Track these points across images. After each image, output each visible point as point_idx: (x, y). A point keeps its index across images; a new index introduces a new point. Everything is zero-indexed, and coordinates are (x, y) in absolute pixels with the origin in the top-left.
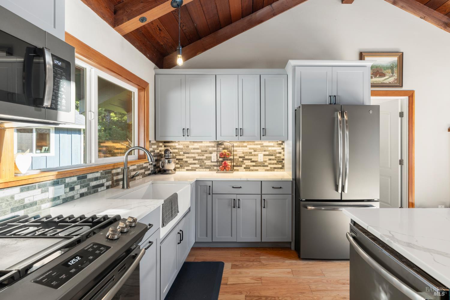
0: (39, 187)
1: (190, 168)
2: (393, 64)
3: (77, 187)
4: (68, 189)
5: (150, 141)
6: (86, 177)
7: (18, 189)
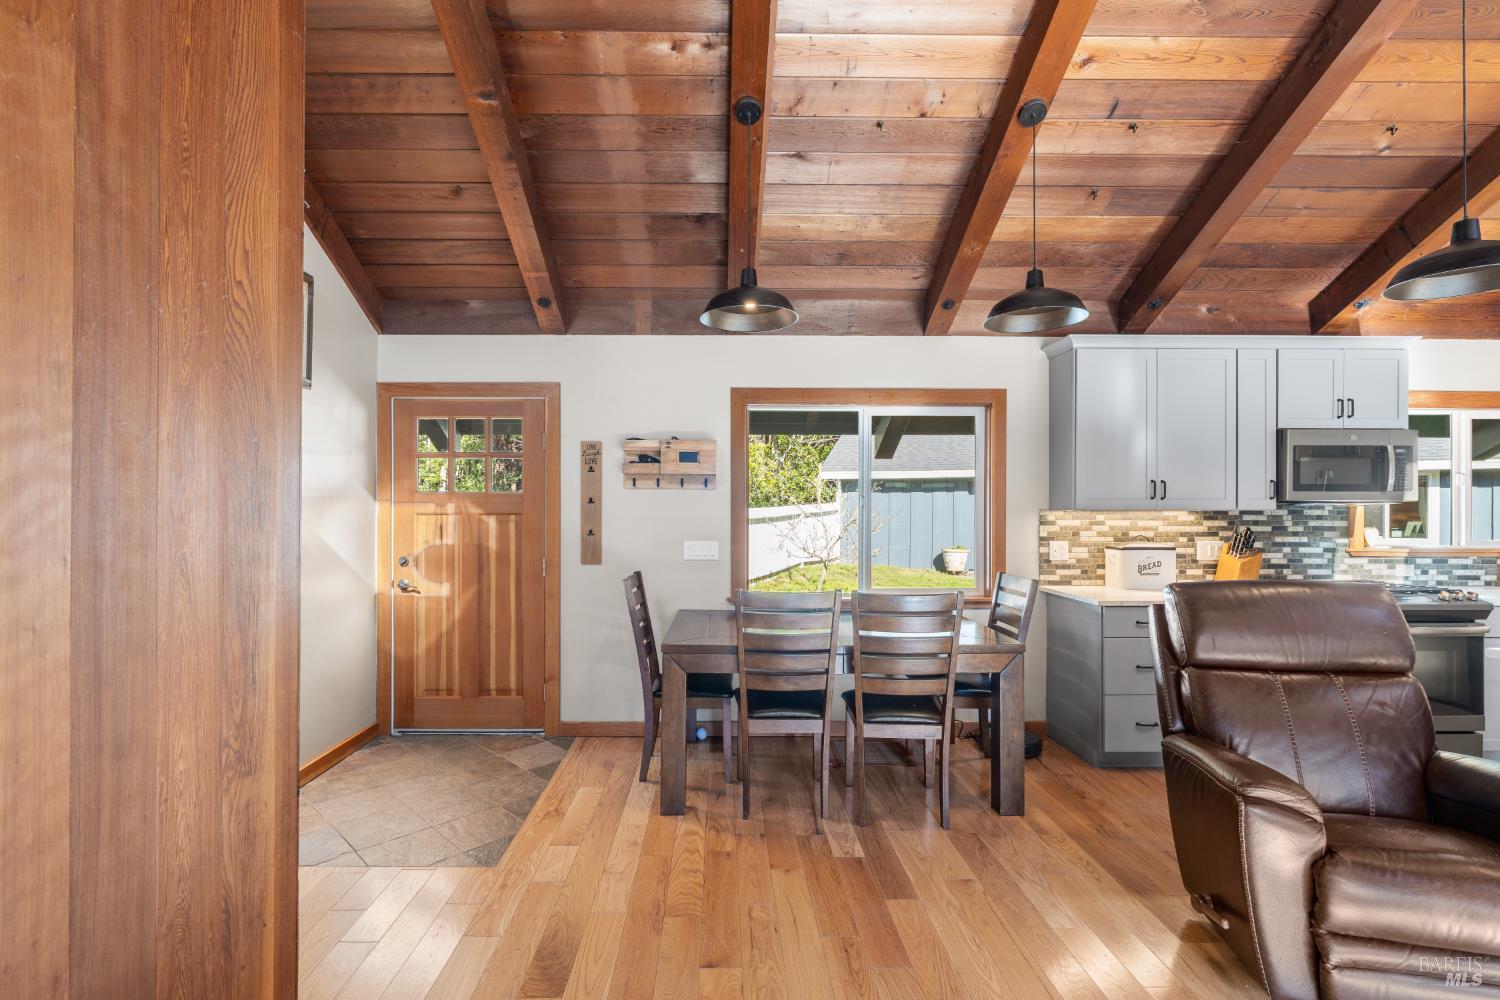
0: (1386, 562)
3: (1433, 572)
4: (1419, 572)
6: (1446, 562)
7: (1366, 560)
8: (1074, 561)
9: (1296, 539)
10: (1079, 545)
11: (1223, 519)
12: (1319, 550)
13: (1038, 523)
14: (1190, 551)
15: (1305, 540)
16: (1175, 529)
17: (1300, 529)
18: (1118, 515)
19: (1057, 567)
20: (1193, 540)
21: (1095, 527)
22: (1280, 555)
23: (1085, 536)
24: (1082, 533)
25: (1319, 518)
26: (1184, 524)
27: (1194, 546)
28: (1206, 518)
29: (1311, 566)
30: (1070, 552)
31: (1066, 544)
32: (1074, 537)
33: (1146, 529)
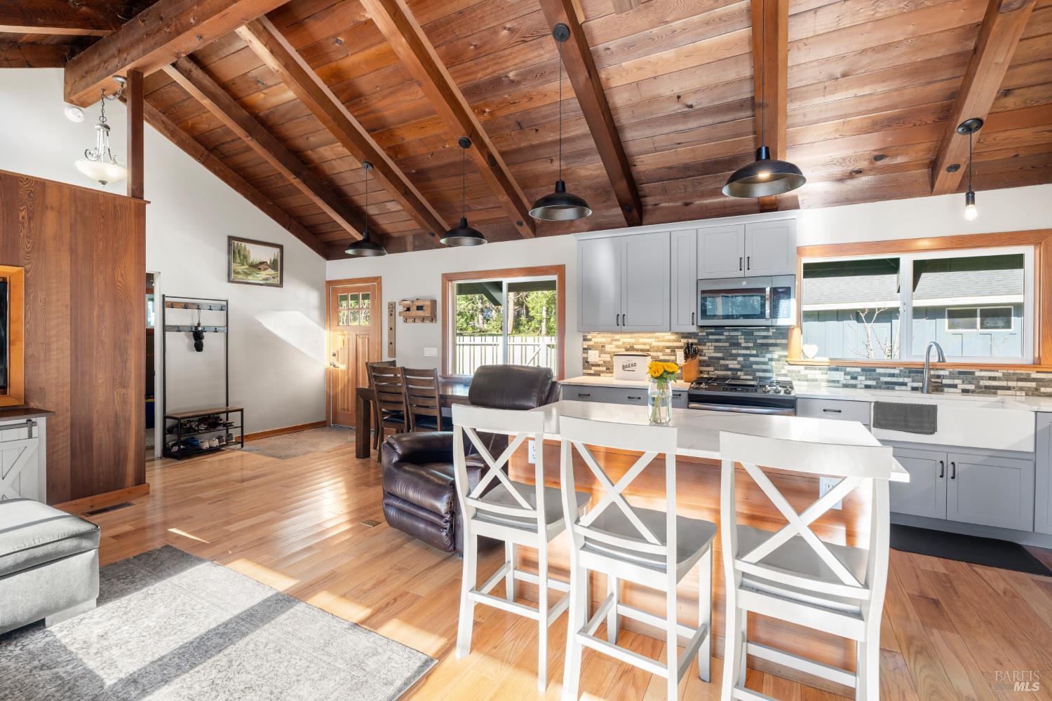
0: (820, 369)
3: (862, 378)
4: (849, 377)
6: (875, 371)
7: (803, 367)
8: (602, 363)
9: (748, 352)
10: (605, 353)
11: (695, 338)
12: (766, 360)
13: (582, 339)
14: (673, 358)
15: (754, 352)
16: (663, 344)
18: (628, 335)
19: (593, 365)
20: (674, 351)
21: (614, 343)
22: (735, 362)
23: (608, 348)
24: (607, 346)
25: (766, 337)
26: (669, 341)
27: (675, 355)
28: (683, 337)
29: (759, 371)
30: (600, 357)
31: (597, 352)
32: (602, 348)
33: (644, 344)
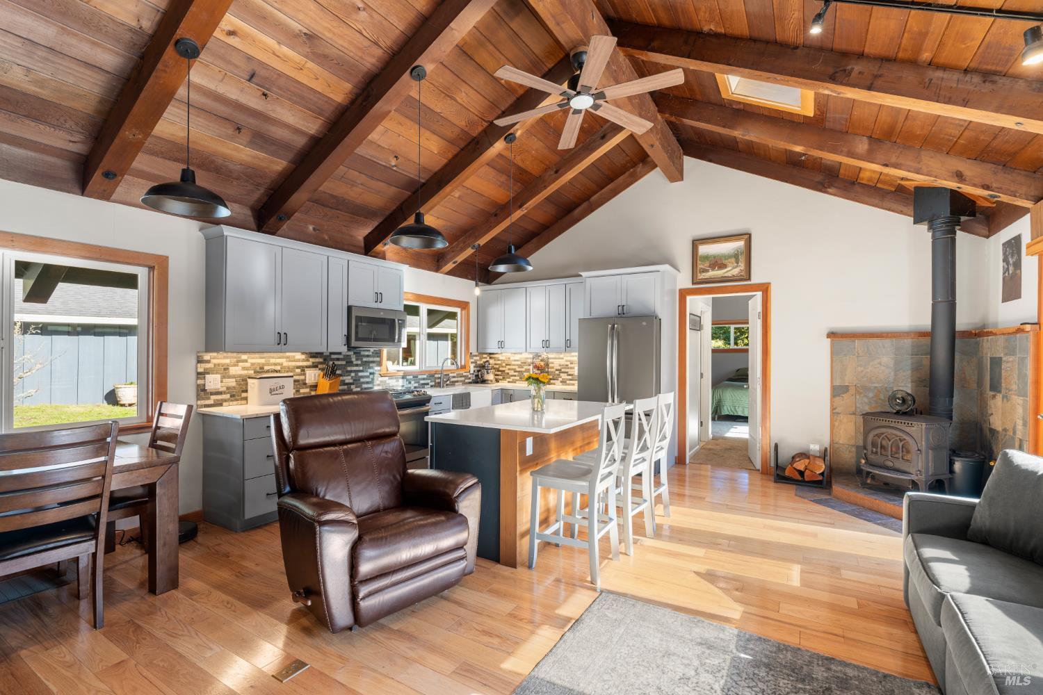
0: (396, 379)
1: (511, 380)
2: (738, 251)
3: (413, 382)
4: (407, 383)
5: (471, 353)
6: (419, 377)
7: (387, 378)
8: (224, 389)
9: (357, 368)
10: (229, 377)
11: (321, 357)
12: (367, 374)
13: (194, 361)
14: (302, 377)
15: (361, 368)
16: (294, 364)
17: (359, 362)
18: (257, 355)
19: (212, 394)
20: (304, 371)
21: (240, 364)
22: (349, 377)
23: (234, 371)
24: (231, 368)
25: (368, 356)
26: (299, 360)
27: (305, 374)
28: (311, 357)
29: (364, 383)
30: (222, 382)
31: (218, 376)
32: (224, 371)
33: (275, 364)
